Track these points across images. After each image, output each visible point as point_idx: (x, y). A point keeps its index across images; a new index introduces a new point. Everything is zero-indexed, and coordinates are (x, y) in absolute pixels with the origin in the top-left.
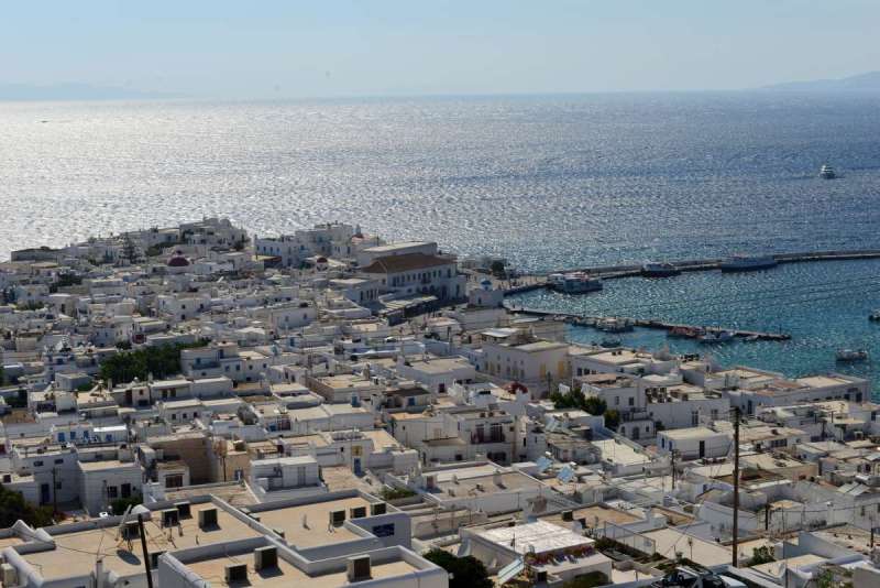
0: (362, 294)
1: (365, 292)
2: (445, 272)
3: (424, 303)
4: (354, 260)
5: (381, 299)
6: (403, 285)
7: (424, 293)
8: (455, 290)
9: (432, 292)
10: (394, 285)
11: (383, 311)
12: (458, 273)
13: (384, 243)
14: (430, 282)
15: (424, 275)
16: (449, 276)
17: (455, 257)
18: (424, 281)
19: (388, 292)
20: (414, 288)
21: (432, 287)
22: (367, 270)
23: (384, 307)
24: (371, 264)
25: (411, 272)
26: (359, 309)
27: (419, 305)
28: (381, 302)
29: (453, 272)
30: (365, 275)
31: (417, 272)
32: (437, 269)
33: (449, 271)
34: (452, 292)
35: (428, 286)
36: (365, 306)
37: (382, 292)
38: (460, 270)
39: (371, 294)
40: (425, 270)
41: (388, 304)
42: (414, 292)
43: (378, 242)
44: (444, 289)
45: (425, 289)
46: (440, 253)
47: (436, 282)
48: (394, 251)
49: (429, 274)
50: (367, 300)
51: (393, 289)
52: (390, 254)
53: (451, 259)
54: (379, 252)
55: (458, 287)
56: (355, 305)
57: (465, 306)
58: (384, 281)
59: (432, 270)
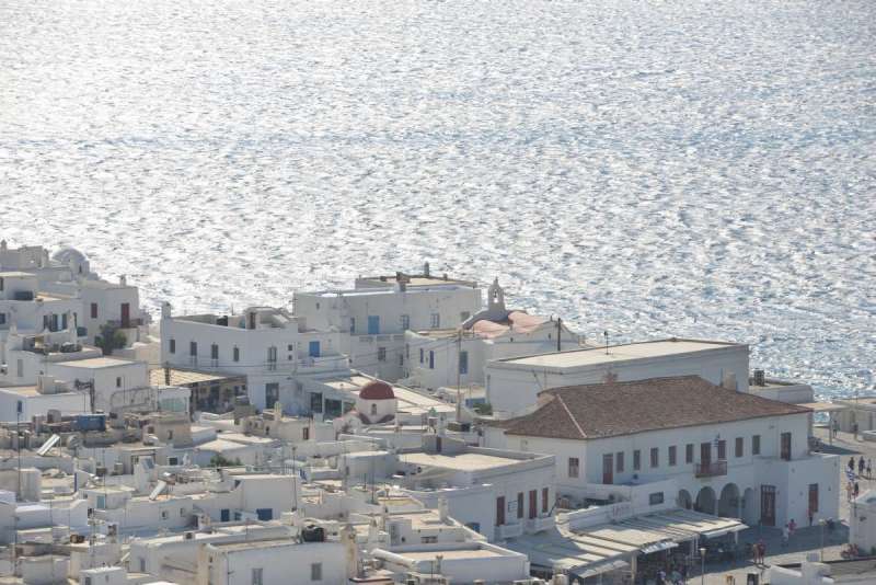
0: (501, 502)
1: (511, 498)
2: (771, 445)
3: (703, 540)
4: (480, 394)
5: (562, 522)
6: (634, 481)
7: (704, 506)
8: (805, 502)
9: (729, 504)
10: (608, 480)
11: (569, 563)
12: (815, 446)
13: (578, 341)
14: (722, 472)
15: (706, 448)
16: (786, 456)
17: (807, 393)
18: (706, 469)
19: (589, 501)
20: (670, 489)
21: (730, 488)
22: (520, 427)
23: (573, 550)
24: (534, 409)
25: (662, 440)
26: (491, 553)
27: (684, 546)
28: (565, 532)
29: (799, 444)
30: (514, 443)
31: (680, 438)
32: (747, 429)
33: (787, 439)
34: (793, 508)
35: (717, 485)
36: (510, 542)
37: (566, 502)
38: (823, 436)
39: (532, 506)
40: (708, 434)
41: (583, 541)
42: (670, 503)
43: (557, 337)
44: (769, 495)
45: (706, 492)
46: (759, 379)
47: (742, 474)
48: (611, 369)
49: (721, 445)
50: (516, 526)
51: (603, 491)
52: (598, 379)
53: (795, 401)
54: (560, 372)
55: (814, 492)
56: (479, 538)
57: (834, 553)
58: (574, 462)
59: (729, 433)
